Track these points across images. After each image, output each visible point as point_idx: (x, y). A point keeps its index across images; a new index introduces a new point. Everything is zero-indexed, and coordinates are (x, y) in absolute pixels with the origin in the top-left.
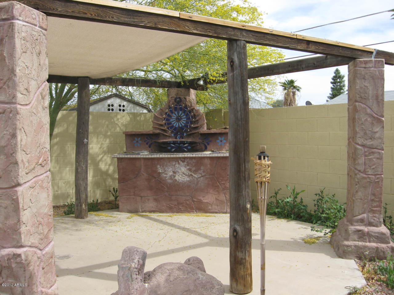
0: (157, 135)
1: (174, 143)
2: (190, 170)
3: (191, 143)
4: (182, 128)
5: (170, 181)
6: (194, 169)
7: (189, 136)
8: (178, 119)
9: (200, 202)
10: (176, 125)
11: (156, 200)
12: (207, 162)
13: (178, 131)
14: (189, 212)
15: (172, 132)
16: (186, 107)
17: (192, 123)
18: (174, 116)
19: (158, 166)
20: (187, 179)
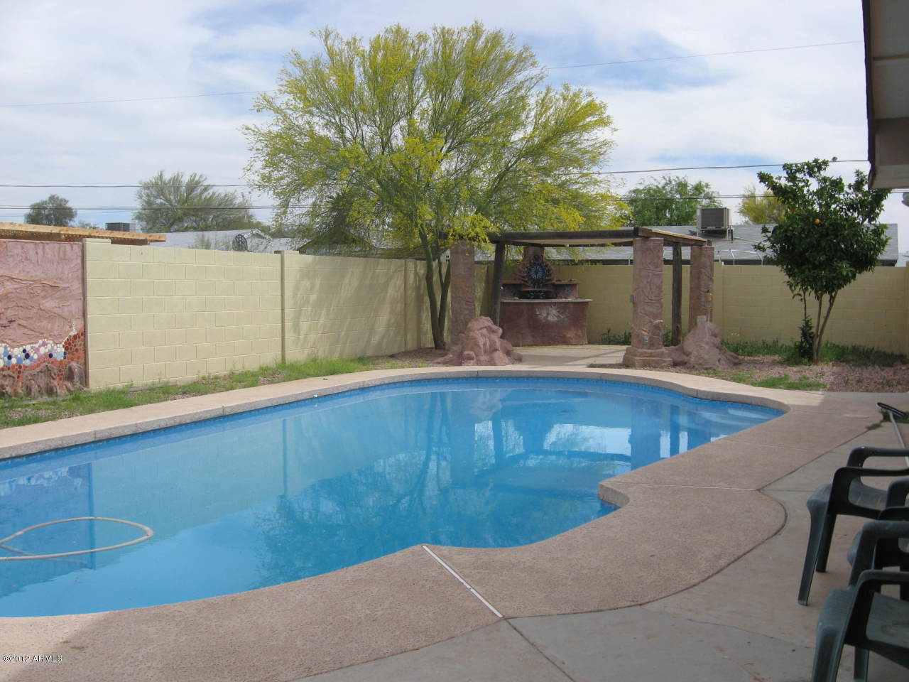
0: (520, 285)
1: (534, 292)
2: (559, 312)
3: (545, 292)
4: (539, 280)
5: (544, 321)
6: (562, 311)
7: (544, 286)
8: (536, 273)
9: (565, 337)
10: (534, 277)
11: (533, 336)
12: (571, 306)
13: (536, 282)
14: (557, 345)
15: (532, 283)
16: (543, 262)
17: (547, 276)
18: (533, 270)
19: (537, 310)
20: (556, 319)
